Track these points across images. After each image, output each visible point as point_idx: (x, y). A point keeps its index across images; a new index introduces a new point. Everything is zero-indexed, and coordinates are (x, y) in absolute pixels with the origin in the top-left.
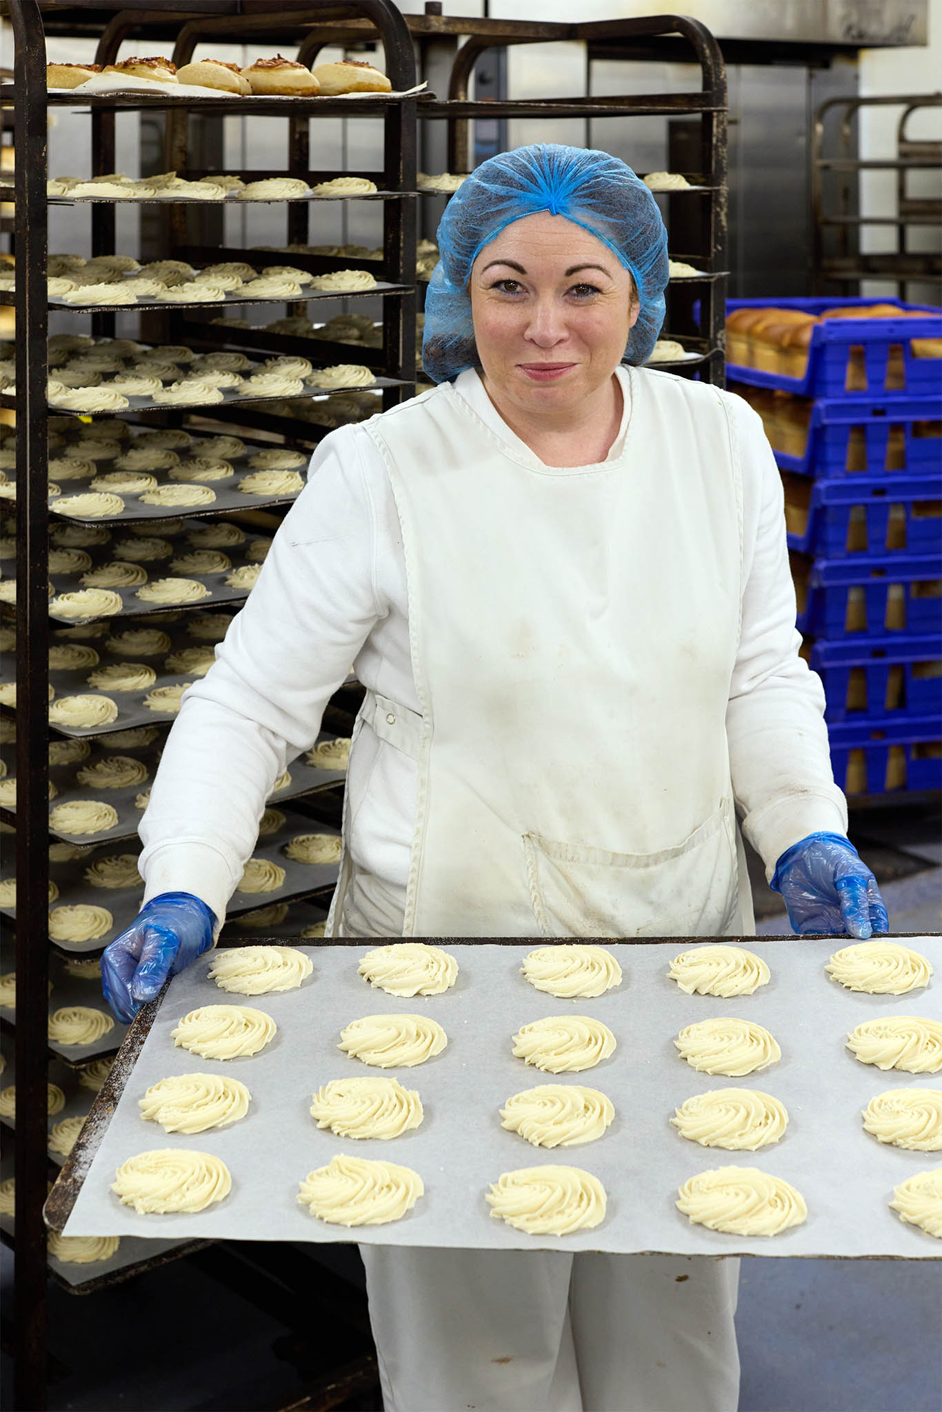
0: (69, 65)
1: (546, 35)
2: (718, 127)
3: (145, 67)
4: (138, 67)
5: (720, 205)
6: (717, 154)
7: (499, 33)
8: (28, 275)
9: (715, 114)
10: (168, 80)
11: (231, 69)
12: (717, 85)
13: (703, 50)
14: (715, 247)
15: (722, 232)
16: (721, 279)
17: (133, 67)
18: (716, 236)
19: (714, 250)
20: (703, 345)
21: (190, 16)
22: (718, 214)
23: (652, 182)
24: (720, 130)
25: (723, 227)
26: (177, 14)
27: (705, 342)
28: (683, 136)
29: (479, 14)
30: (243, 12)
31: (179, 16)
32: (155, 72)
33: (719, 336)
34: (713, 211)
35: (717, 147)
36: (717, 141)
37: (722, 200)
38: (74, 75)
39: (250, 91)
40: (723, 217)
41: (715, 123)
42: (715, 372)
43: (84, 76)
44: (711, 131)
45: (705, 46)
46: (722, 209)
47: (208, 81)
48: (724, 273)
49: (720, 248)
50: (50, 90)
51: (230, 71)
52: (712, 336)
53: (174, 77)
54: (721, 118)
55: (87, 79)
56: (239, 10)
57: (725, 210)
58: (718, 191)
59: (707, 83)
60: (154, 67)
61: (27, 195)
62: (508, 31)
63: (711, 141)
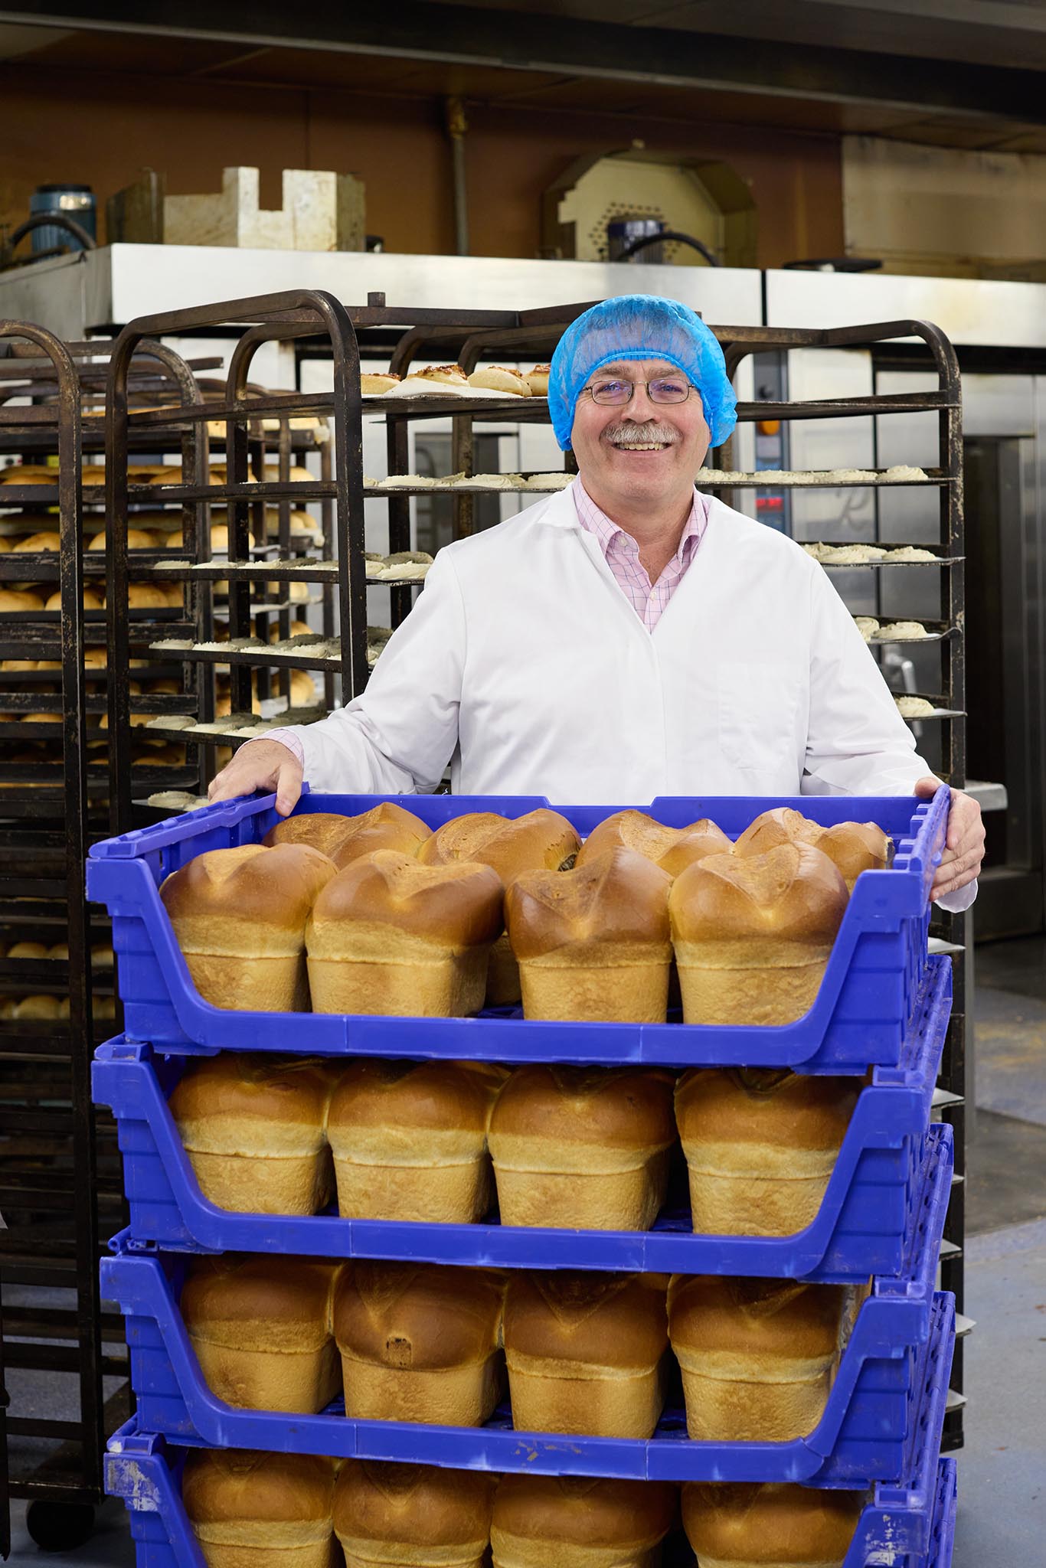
0: (377, 375)
1: (799, 341)
2: (953, 423)
3: (442, 374)
4: (436, 374)
5: (956, 495)
6: (953, 448)
7: (755, 340)
8: (349, 554)
9: (950, 411)
10: (461, 384)
11: (514, 374)
12: (952, 384)
13: (939, 351)
14: (953, 535)
15: (960, 522)
16: (956, 563)
17: (431, 374)
18: (954, 523)
19: (951, 538)
20: (943, 626)
21: (474, 330)
22: (954, 504)
23: (893, 474)
24: (956, 426)
25: (960, 516)
26: (462, 329)
27: (945, 624)
28: (977, 452)
29: (758, 323)
30: (521, 325)
31: (463, 331)
32: (450, 378)
33: (958, 617)
34: (951, 501)
35: (953, 442)
36: (953, 436)
37: (959, 491)
38: (382, 383)
39: (530, 393)
40: (960, 507)
41: (951, 419)
42: (955, 651)
43: (390, 384)
44: (948, 427)
45: (940, 348)
46: (958, 500)
47: (495, 385)
48: (960, 558)
49: (957, 536)
50: (364, 396)
51: (512, 376)
52: (951, 617)
53: (466, 382)
54: (956, 415)
55: (392, 386)
56: (518, 324)
57: (962, 500)
58: (954, 481)
59: (943, 383)
60: (449, 373)
61: (347, 485)
62: (784, 339)
63: (948, 436)
